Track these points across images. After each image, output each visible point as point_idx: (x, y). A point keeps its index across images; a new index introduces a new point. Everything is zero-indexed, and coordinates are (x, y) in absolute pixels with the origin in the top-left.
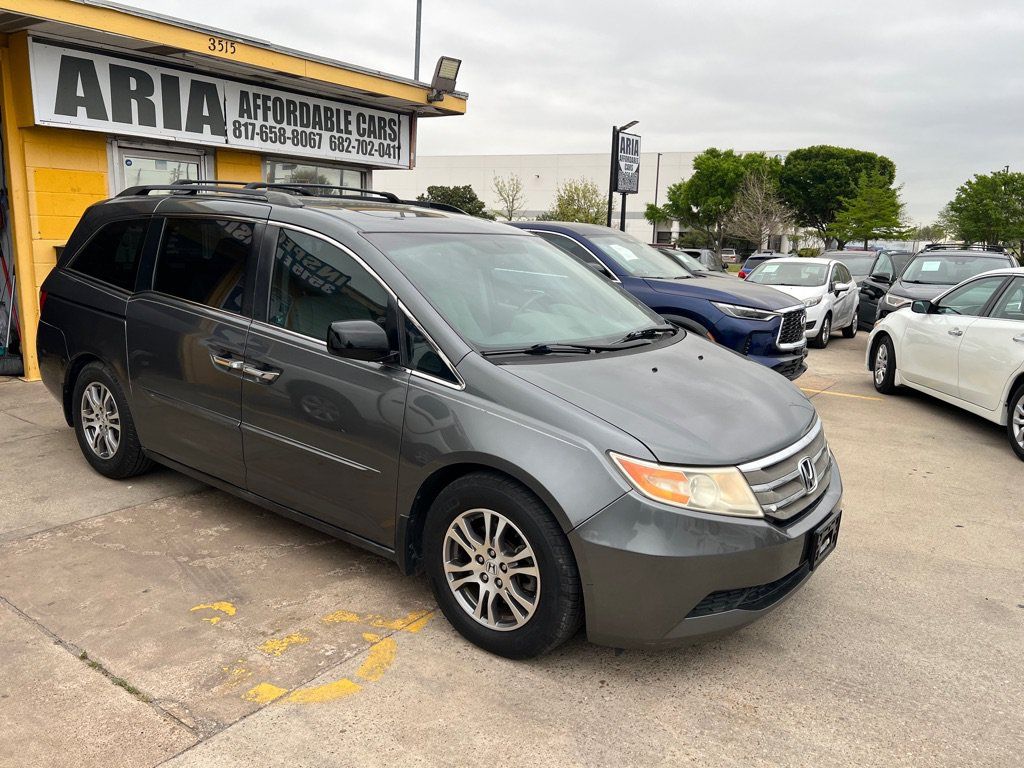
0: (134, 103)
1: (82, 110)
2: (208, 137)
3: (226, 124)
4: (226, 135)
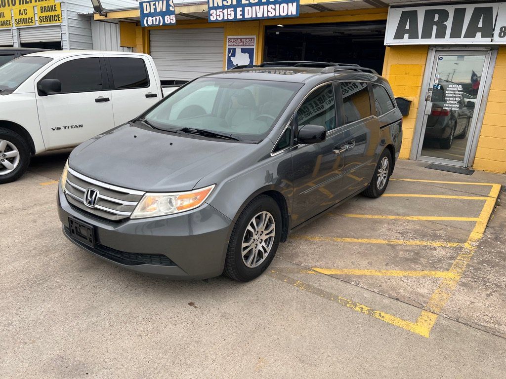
0: (435, 27)
1: (406, 36)
2: (479, 39)
3: (494, 30)
4: (493, 37)
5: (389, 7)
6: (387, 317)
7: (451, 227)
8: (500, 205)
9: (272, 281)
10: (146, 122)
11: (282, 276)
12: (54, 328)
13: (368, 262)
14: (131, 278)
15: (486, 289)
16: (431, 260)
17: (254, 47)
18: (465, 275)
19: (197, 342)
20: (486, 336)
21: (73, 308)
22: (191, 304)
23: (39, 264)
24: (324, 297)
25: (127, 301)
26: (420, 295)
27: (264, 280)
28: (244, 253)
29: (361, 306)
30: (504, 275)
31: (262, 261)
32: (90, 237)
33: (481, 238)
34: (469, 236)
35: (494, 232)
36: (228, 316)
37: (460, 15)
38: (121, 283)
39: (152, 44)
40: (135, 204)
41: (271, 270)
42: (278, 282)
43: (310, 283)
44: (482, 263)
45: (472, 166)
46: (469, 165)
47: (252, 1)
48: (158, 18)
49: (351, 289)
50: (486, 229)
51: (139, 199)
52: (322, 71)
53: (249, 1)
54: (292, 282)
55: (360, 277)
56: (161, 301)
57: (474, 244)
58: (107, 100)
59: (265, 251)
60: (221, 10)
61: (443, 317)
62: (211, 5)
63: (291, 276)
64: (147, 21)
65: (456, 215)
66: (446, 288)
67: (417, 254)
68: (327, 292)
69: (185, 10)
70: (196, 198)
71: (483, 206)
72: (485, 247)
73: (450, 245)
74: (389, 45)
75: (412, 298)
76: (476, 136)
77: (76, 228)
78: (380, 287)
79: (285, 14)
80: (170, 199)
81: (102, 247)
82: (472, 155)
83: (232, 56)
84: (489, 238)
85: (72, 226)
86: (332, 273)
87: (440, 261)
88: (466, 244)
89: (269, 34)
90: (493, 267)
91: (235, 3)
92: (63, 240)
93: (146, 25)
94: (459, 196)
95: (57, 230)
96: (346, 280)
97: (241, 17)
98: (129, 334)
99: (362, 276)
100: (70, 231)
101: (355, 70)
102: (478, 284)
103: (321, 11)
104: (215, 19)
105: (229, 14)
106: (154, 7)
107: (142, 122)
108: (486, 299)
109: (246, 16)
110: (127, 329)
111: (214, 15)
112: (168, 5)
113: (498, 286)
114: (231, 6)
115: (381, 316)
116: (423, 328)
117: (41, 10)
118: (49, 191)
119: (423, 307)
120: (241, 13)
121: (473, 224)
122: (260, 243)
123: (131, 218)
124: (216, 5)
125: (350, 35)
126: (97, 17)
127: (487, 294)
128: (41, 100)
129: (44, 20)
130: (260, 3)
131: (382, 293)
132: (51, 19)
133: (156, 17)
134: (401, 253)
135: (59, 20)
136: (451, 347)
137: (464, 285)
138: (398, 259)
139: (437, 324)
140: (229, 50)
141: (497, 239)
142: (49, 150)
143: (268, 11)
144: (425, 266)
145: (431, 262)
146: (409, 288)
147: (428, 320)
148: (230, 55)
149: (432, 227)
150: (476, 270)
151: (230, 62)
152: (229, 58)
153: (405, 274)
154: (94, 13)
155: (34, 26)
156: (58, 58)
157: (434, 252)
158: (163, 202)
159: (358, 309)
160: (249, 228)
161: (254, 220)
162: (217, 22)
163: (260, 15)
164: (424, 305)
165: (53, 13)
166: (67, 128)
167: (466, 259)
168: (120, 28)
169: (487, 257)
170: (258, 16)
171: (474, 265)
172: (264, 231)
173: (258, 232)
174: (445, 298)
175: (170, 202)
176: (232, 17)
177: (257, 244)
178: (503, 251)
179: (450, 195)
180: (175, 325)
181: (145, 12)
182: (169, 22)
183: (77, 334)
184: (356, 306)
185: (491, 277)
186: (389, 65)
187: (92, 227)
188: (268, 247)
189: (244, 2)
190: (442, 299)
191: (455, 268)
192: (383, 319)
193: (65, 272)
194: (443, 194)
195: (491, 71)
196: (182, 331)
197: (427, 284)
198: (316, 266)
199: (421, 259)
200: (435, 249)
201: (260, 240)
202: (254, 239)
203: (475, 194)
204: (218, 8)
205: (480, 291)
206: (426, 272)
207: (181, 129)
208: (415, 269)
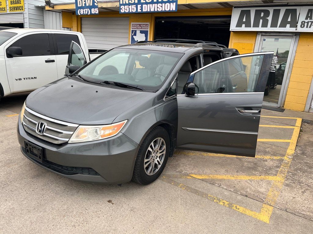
0: (261, 21)
1: (244, 25)
2: (288, 29)
3: (297, 23)
4: (297, 27)
5: (233, 7)
6: (241, 209)
7: (275, 146)
8: (302, 132)
9: (164, 184)
10: (79, 76)
11: (170, 180)
12: (13, 221)
13: (225, 170)
14: (68, 182)
15: (302, 188)
16: (265, 168)
17: (148, 30)
18: (287, 178)
19: (114, 230)
20: (305, 221)
21: (27, 205)
22: (109, 201)
23: (4, 173)
24: (199, 195)
25: (65, 199)
26: (261, 193)
27: (158, 183)
28: (145, 166)
29: (223, 201)
30: (311, 178)
31: (157, 170)
32: (40, 155)
33: (293, 153)
34: (286, 152)
35: (301, 149)
36: (135, 210)
37: (276, 13)
38: (61, 187)
39: (83, 26)
40: (72, 133)
41: (163, 177)
42: (167, 185)
43: (189, 185)
44: (296, 170)
45: (283, 107)
46: (281, 106)
47: (147, 1)
48: (87, 10)
49: (215, 189)
50: (296, 147)
51: (74, 129)
52: (195, 46)
53: (146, 1)
54: (177, 184)
55: (221, 180)
56: (89, 199)
57: (290, 157)
58: (53, 61)
59: (159, 164)
60: (128, 6)
61: (277, 208)
62: (121, 3)
63: (176, 180)
64: (80, 11)
65: (277, 138)
66: (276, 187)
67: (256, 164)
68: (200, 192)
69: (104, 5)
70: (114, 129)
71: (293, 132)
72: (297, 159)
73: (275, 158)
74: (233, 30)
75: (255, 195)
76: (285, 88)
77: (30, 148)
78: (234, 188)
79: (168, 9)
80: (96, 129)
81: (48, 162)
82: (283, 100)
83: (134, 35)
84: (299, 153)
85: (27, 147)
86: (203, 178)
87: (270, 169)
88: (285, 157)
89: (157, 22)
90: (304, 173)
91: (136, 2)
92: (21, 156)
93: (79, 14)
94: (277, 125)
95: (17, 148)
96: (212, 182)
97: (140, 11)
98: (66, 225)
99: (222, 179)
100: (26, 150)
101: (215, 46)
102: (296, 185)
103: (191, 8)
104: (123, 11)
105: (133, 9)
106: (85, 3)
107: (77, 76)
108: (302, 195)
109: (144, 10)
110: (65, 221)
111: (123, 9)
112: (94, 2)
113: (309, 186)
114: (134, 4)
115: (237, 208)
116: (265, 217)
117: (11, 3)
118: (13, 121)
119: (264, 201)
120: (140, 8)
121: (288, 144)
122: (156, 158)
123: (69, 142)
124: (124, 3)
125: (207, 24)
126: (47, 8)
127: (302, 192)
128: (8, 60)
129: (13, 9)
130: (152, 2)
131: (236, 192)
132: (17, 8)
133: (86, 9)
134: (246, 164)
135: (22, 10)
136: (284, 230)
137: (287, 185)
138: (244, 168)
139: (274, 213)
140: (133, 31)
141: (303, 154)
142: (13, 93)
143: (158, 8)
144: (262, 173)
145: (265, 169)
146: (253, 188)
147: (268, 210)
148: (133, 35)
149: (263, 146)
150: (294, 175)
151: (133, 39)
152: (132, 36)
153: (250, 178)
154: (46, 5)
155: (6, 13)
156: (20, 33)
157: (266, 163)
158: (91, 132)
159: (221, 203)
160: (149, 149)
161: (152, 144)
162: (125, 14)
163: (152, 10)
164: (264, 200)
165: (18, 5)
166: (26, 79)
167: (286, 168)
168: (62, 15)
169: (299, 166)
170: (151, 11)
171: (292, 171)
172: (158, 150)
173: (155, 151)
174: (276, 194)
175: (96, 132)
176: (134, 11)
177: (154, 160)
178: (308, 162)
179: (272, 125)
180: (99, 217)
181: (79, 6)
182: (94, 13)
183: (29, 226)
184: (220, 201)
185: (303, 180)
186: (233, 43)
187: (41, 148)
188: (161, 161)
189: (142, 1)
190: (275, 196)
191: (280, 174)
192: (238, 210)
193: (22, 179)
194: (267, 124)
195: (295, 48)
196: (104, 221)
197: (264, 185)
198: (192, 173)
199: (259, 168)
200: (266, 161)
201: (156, 157)
202: (152, 156)
203: (287, 125)
204: (126, 4)
205: (298, 190)
206: (263, 177)
207: (103, 82)
208: (255, 175)
